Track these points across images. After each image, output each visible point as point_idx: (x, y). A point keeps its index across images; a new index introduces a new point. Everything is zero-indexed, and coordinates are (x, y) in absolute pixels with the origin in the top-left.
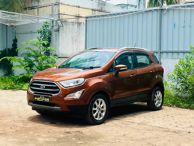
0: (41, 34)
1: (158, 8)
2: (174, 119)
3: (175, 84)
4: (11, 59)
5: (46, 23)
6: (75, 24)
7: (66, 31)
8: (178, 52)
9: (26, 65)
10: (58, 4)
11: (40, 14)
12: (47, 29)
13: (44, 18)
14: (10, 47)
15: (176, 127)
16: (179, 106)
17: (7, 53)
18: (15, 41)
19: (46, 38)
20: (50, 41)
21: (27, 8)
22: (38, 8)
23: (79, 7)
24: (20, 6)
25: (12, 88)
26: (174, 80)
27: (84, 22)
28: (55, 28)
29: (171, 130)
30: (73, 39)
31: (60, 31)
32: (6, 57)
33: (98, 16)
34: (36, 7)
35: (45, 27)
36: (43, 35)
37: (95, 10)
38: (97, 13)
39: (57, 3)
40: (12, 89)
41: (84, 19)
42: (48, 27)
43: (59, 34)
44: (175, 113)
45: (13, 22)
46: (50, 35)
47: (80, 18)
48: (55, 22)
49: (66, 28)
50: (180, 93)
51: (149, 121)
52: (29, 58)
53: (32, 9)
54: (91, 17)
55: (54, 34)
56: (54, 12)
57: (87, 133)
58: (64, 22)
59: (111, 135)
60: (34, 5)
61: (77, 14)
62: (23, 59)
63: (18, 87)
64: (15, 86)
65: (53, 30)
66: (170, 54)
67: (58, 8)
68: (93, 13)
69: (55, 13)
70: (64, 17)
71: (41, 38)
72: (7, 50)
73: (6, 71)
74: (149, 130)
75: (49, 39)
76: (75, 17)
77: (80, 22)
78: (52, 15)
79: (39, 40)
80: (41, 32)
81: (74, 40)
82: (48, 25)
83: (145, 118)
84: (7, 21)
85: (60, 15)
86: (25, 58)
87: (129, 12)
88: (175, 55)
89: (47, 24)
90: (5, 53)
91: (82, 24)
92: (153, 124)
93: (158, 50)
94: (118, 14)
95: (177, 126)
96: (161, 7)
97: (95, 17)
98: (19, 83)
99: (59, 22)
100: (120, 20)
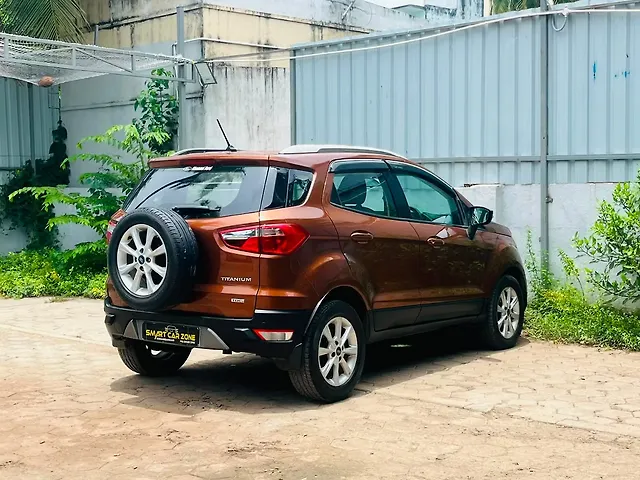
0: (145, 109)
1: (537, 12)
2: (606, 393)
3: (601, 267)
4: (45, 194)
5: (161, 71)
6: (255, 73)
7: (227, 99)
8: (607, 161)
9: (97, 212)
10: (197, 9)
11: (137, 43)
12: (165, 92)
13: (154, 57)
14: (44, 153)
15: (620, 425)
16: (616, 344)
17: (35, 174)
18: (61, 134)
19: (162, 123)
20: (174, 132)
21: (94, 25)
22: (132, 23)
23: (268, 17)
24: (72, 18)
25: (52, 291)
26: (598, 254)
27: (287, 65)
28: (191, 87)
29: (601, 435)
30: (249, 123)
31: (209, 99)
32: (29, 189)
33: (333, 46)
34: (125, 22)
35: (157, 85)
36: (151, 114)
37: (321, 27)
38: (329, 37)
39: (195, 5)
40: (50, 294)
41: (288, 57)
42: (167, 87)
43: (203, 108)
44: (606, 370)
45: (49, 72)
46: (174, 111)
47: (273, 55)
48: (188, 68)
49: (227, 88)
50: (621, 299)
51: (520, 402)
52: (108, 190)
53: (111, 27)
54: (310, 49)
55: (187, 107)
56: (185, 36)
57: (306, 456)
58: (219, 67)
59: (391, 460)
60: (119, 16)
61: (263, 41)
62: (85, 193)
63: (73, 289)
64: (62, 284)
65: (184, 96)
66: (581, 168)
67: (199, 21)
68: (316, 34)
69: (188, 38)
70: (220, 51)
71: (144, 122)
72: (34, 165)
73: (32, 234)
74: (523, 437)
75: (172, 126)
76: (255, 51)
77: (272, 65)
78: (177, 47)
79: (139, 131)
80: (144, 102)
81: (255, 128)
82: (168, 78)
83: (505, 390)
84: (31, 70)
85: (207, 45)
86: (92, 190)
87: (437, 29)
88: (599, 169)
89: (163, 76)
90: (28, 175)
91: (280, 71)
92: (537, 414)
93: (538, 153)
94: (400, 36)
95: (622, 417)
96: (544, 8)
97: (322, 47)
98: (73, 275)
99: (203, 69)
100: (407, 57)
